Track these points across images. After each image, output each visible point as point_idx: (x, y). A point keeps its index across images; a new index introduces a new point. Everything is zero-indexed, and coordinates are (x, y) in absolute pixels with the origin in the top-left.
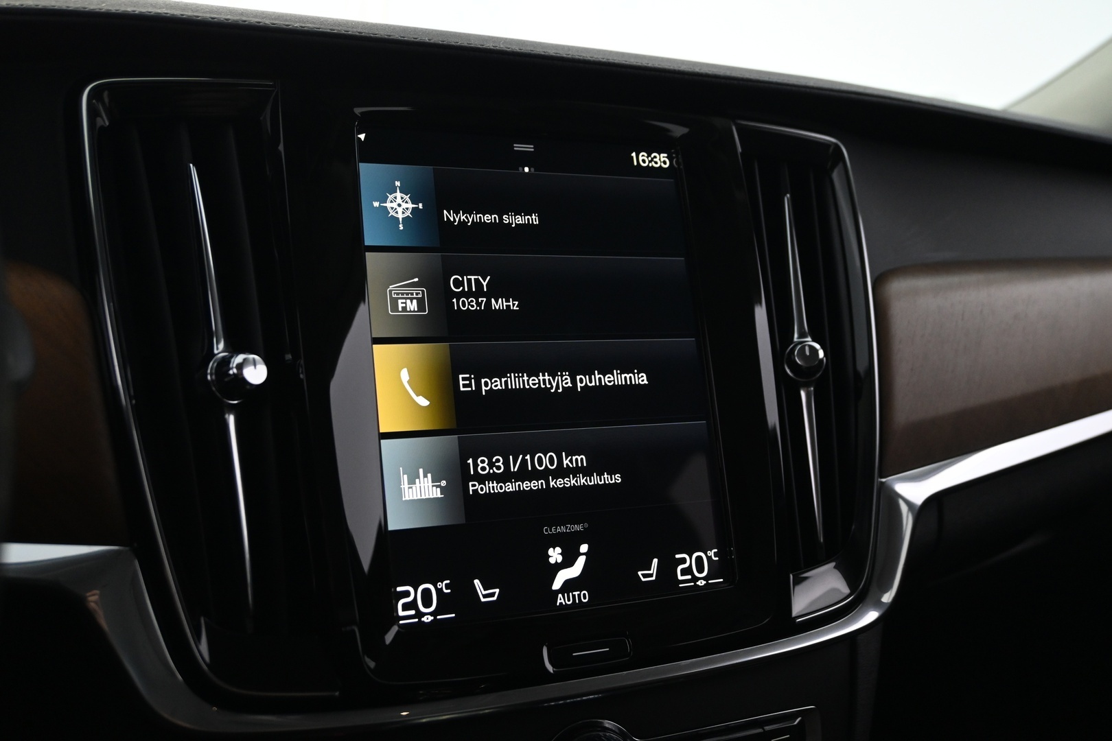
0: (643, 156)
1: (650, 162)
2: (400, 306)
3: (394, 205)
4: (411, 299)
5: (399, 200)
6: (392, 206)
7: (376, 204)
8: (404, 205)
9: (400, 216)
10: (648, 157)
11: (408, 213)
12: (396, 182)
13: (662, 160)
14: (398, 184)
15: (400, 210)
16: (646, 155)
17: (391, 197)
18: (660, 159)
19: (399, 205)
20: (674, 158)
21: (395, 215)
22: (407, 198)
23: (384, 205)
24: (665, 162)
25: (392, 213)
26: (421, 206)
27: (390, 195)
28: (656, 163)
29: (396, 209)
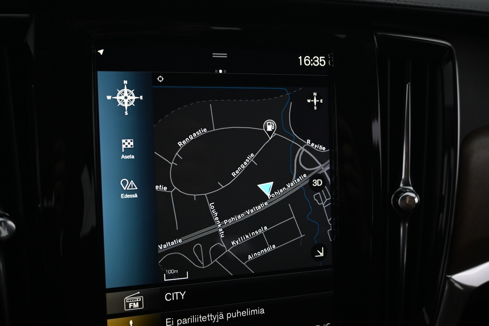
0: (307, 58)
1: (312, 62)
2: (130, 306)
3: (122, 98)
4: (136, 302)
5: (126, 94)
6: (120, 99)
7: (109, 98)
8: (129, 98)
9: (126, 106)
10: (310, 60)
11: (132, 103)
12: (124, 81)
13: (321, 61)
14: (125, 82)
15: (126, 101)
16: (309, 58)
17: (120, 92)
18: (319, 61)
19: (126, 98)
20: (329, 59)
21: (123, 105)
22: (132, 92)
23: (115, 98)
24: (322, 63)
25: (120, 103)
26: (141, 98)
27: (120, 90)
28: (316, 63)
29: (123, 100)
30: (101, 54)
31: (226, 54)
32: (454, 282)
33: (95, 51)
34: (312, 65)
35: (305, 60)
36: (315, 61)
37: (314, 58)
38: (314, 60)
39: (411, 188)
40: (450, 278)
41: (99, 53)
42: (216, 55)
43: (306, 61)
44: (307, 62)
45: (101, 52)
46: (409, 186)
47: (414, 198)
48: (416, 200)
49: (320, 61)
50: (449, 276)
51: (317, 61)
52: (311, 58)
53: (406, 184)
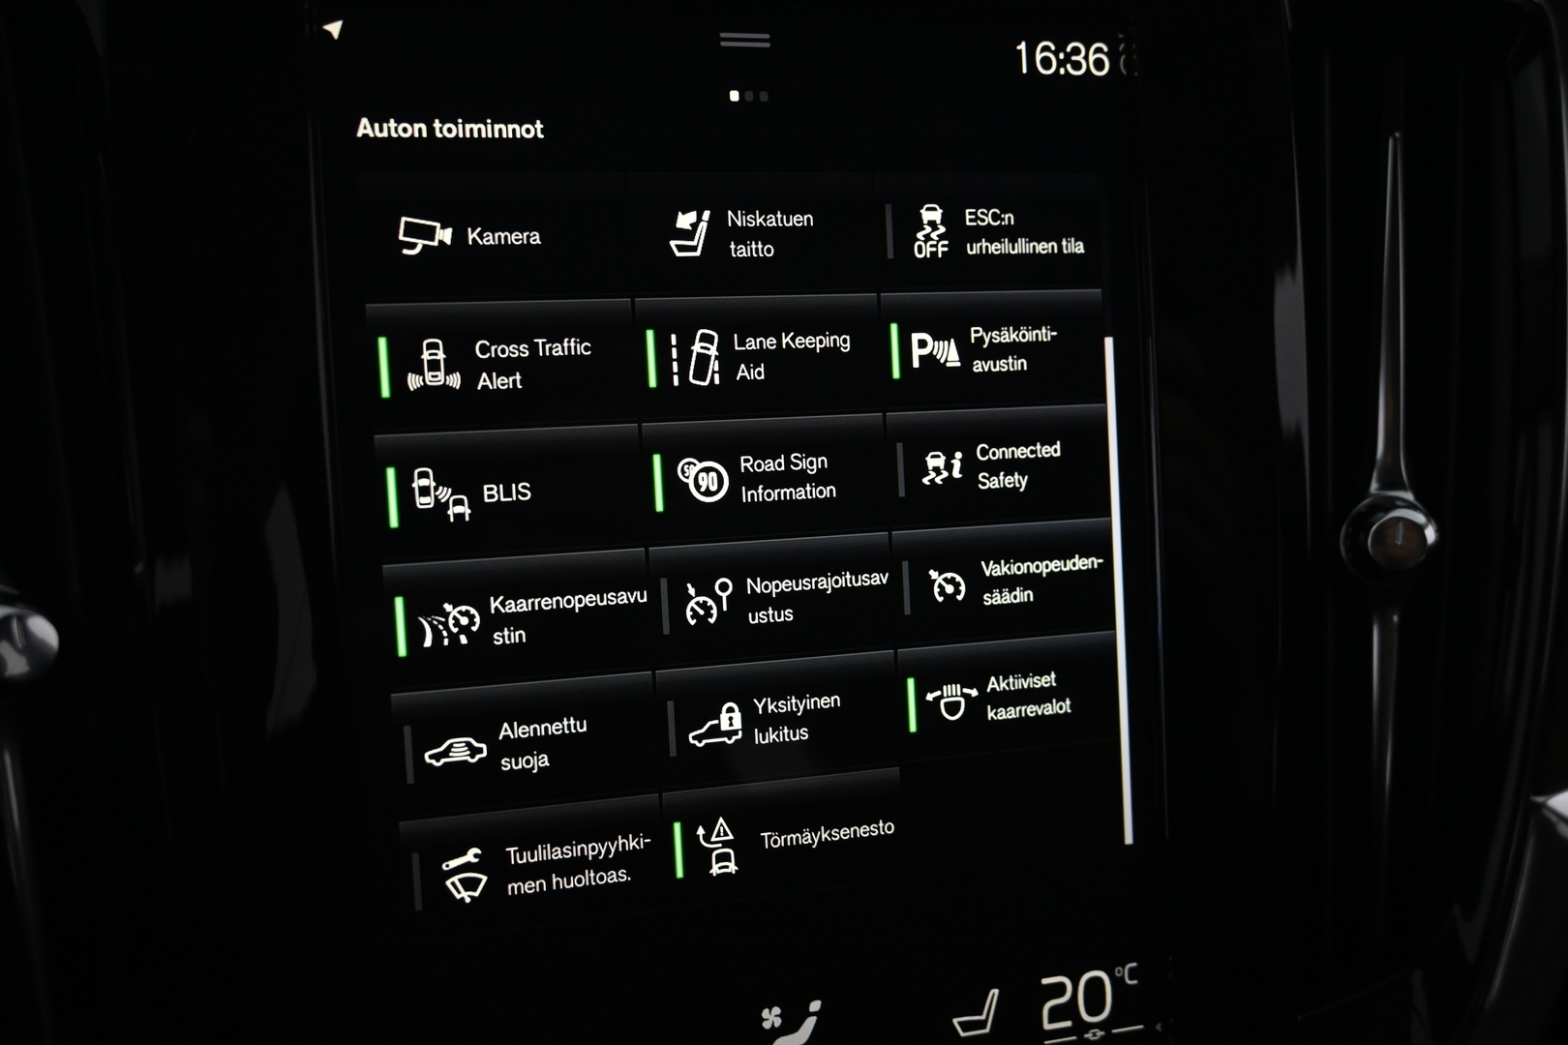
30: (336, 34)
31: (767, 36)
32: (1554, 819)
33: (315, 27)
34: (1062, 71)
35: (1039, 57)
36: (1074, 58)
37: (1069, 49)
38: (1068, 56)
39: (1409, 496)
40: (1543, 805)
41: (329, 34)
42: (732, 40)
43: (1042, 57)
44: (1046, 63)
45: (334, 28)
46: (1402, 487)
47: (1420, 529)
48: (1431, 534)
49: (1091, 59)
50: (1540, 799)
51: (1079, 58)
52: (1061, 48)
53: (1391, 481)
